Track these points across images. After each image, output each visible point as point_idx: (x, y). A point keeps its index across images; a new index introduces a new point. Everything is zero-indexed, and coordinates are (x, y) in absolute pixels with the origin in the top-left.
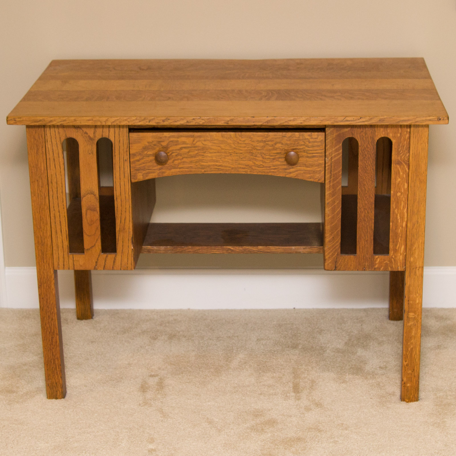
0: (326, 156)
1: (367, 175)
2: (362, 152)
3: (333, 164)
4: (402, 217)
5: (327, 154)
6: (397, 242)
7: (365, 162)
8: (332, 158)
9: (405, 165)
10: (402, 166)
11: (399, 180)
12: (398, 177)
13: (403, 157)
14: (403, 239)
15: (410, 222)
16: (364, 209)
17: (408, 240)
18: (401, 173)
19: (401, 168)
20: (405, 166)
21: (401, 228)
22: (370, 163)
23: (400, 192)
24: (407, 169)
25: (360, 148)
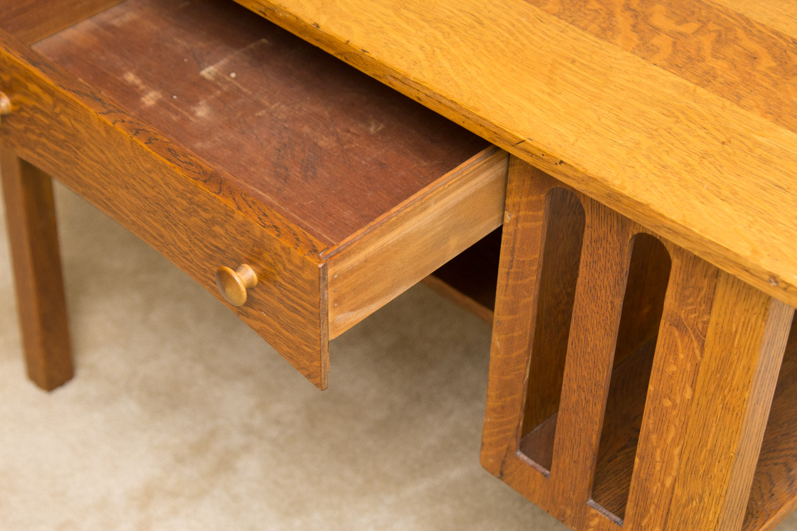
0: (506, 208)
1: (595, 309)
2: (591, 243)
3: (519, 236)
4: (666, 461)
5: (509, 201)
6: (646, 510)
7: (596, 276)
8: (517, 219)
9: (694, 339)
10: (686, 339)
11: (674, 368)
12: (671, 361)
13: (693, 316)
14: (661, 513)
15: (683, 487)
16: (579, 387)
17: (670, 523)
18: (682, 356)
19: (682, 341)
20: (696, 344)
21: (659, 484)
22: (606, 283)
23: (670, 399)
24: (698, 352)
25: (587, 232)
